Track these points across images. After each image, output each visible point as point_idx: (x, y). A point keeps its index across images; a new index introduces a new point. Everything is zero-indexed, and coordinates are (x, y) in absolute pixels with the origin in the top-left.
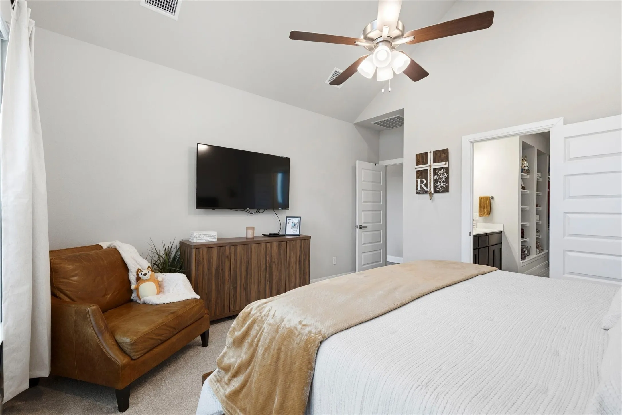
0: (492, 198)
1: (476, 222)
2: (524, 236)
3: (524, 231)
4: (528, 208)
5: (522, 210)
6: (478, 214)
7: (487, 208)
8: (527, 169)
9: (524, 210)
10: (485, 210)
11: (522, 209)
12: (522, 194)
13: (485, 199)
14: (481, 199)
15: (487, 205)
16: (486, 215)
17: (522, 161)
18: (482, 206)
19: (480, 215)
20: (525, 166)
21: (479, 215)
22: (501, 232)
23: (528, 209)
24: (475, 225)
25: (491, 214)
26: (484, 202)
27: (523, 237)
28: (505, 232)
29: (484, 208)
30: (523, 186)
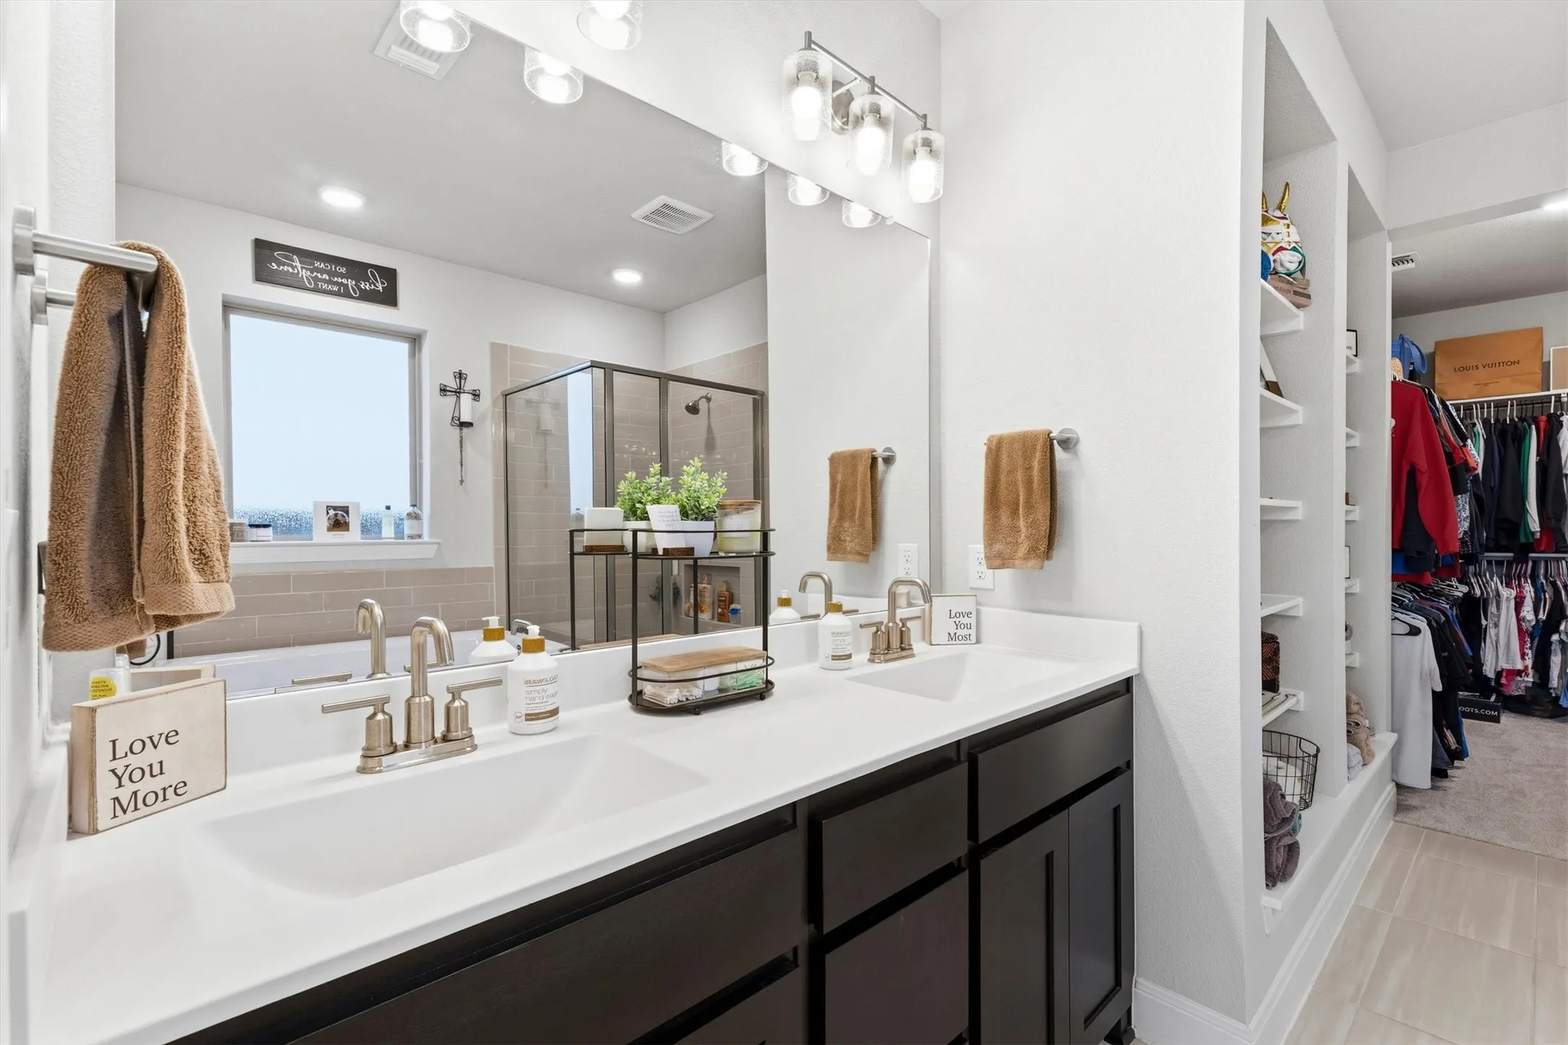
0: (1066, 443)
1: (978, 603)
2: (1281, 677)
3: (1276, 652)
4: (1298, 509)
5: (1266, 525)
6: (979, 548)
7: (1030, 507)
8: (1293, 267)
9: (1275, 521)
10: (1022, 523)
11: (1266, 518)
12: (1264, 431)
13: (1017, 445)
14: (996, 451)
15: (1029, 491)
16: (1025, 559)
17: (1266, 220)
18: (1003, 494)
19: (997, 560)
20: (1281, 249)
21: (987, 558)
22: (1123, 689)
23: (1298, 515)
24: (973, 621)
25: (1056, 553)
26: (1012, 471)
27: (1270, 684)
28: (1150, 676)
29: (1014, 513)
30: (1271, 377)
